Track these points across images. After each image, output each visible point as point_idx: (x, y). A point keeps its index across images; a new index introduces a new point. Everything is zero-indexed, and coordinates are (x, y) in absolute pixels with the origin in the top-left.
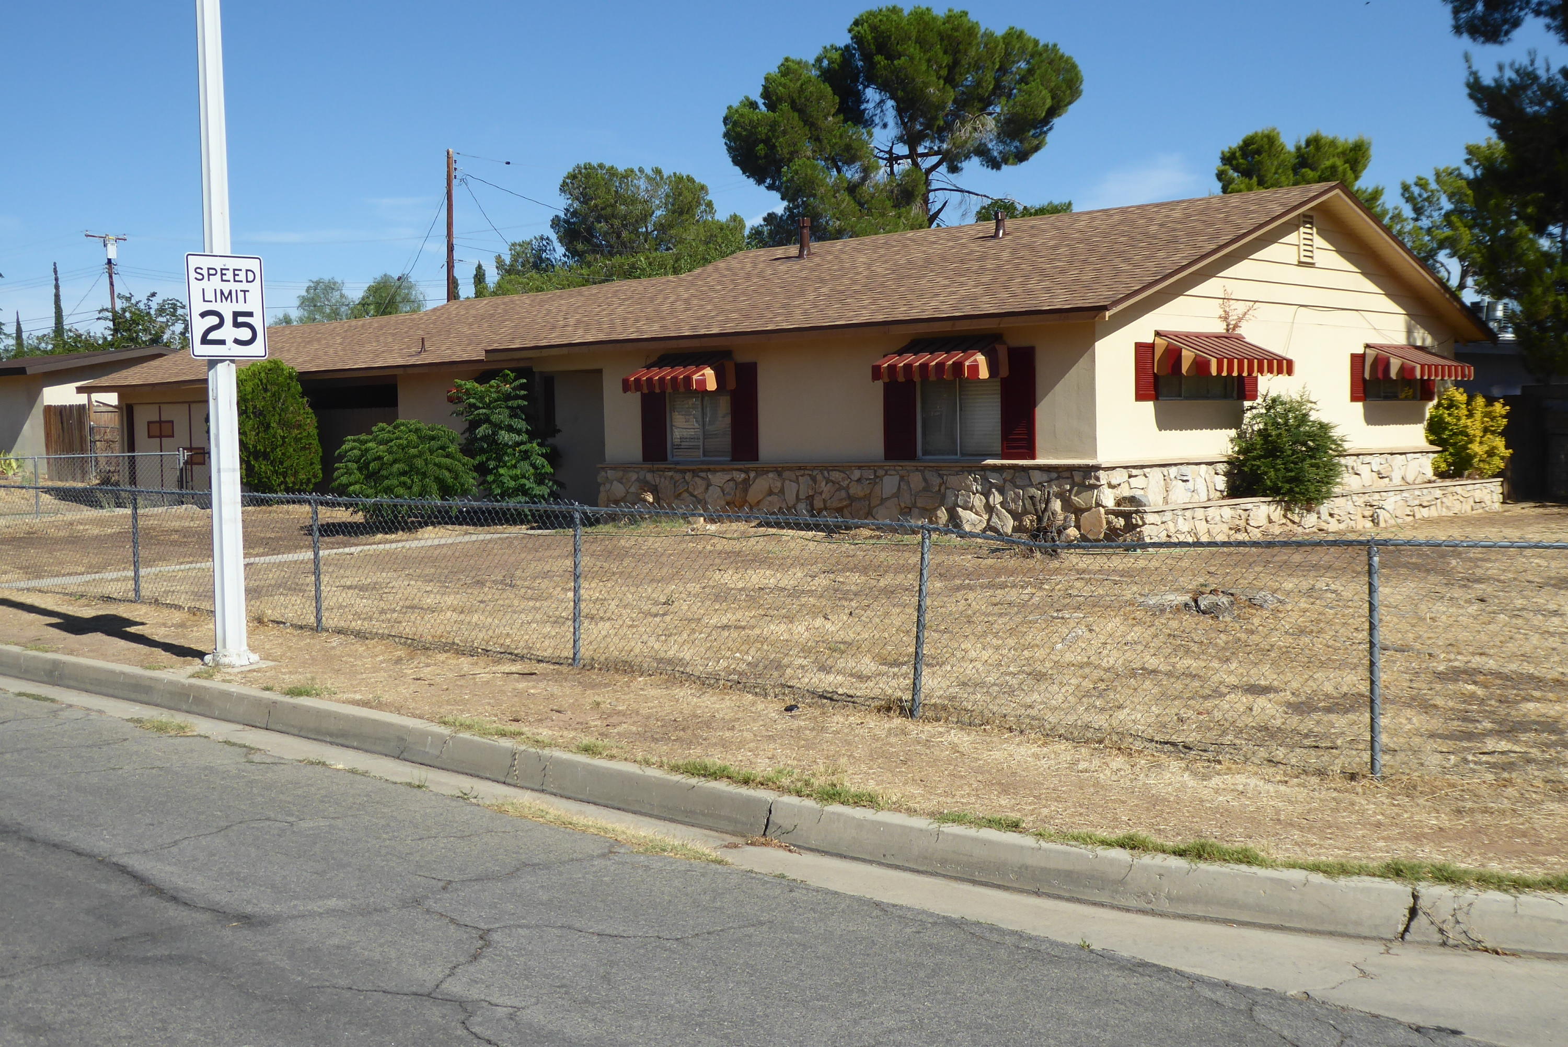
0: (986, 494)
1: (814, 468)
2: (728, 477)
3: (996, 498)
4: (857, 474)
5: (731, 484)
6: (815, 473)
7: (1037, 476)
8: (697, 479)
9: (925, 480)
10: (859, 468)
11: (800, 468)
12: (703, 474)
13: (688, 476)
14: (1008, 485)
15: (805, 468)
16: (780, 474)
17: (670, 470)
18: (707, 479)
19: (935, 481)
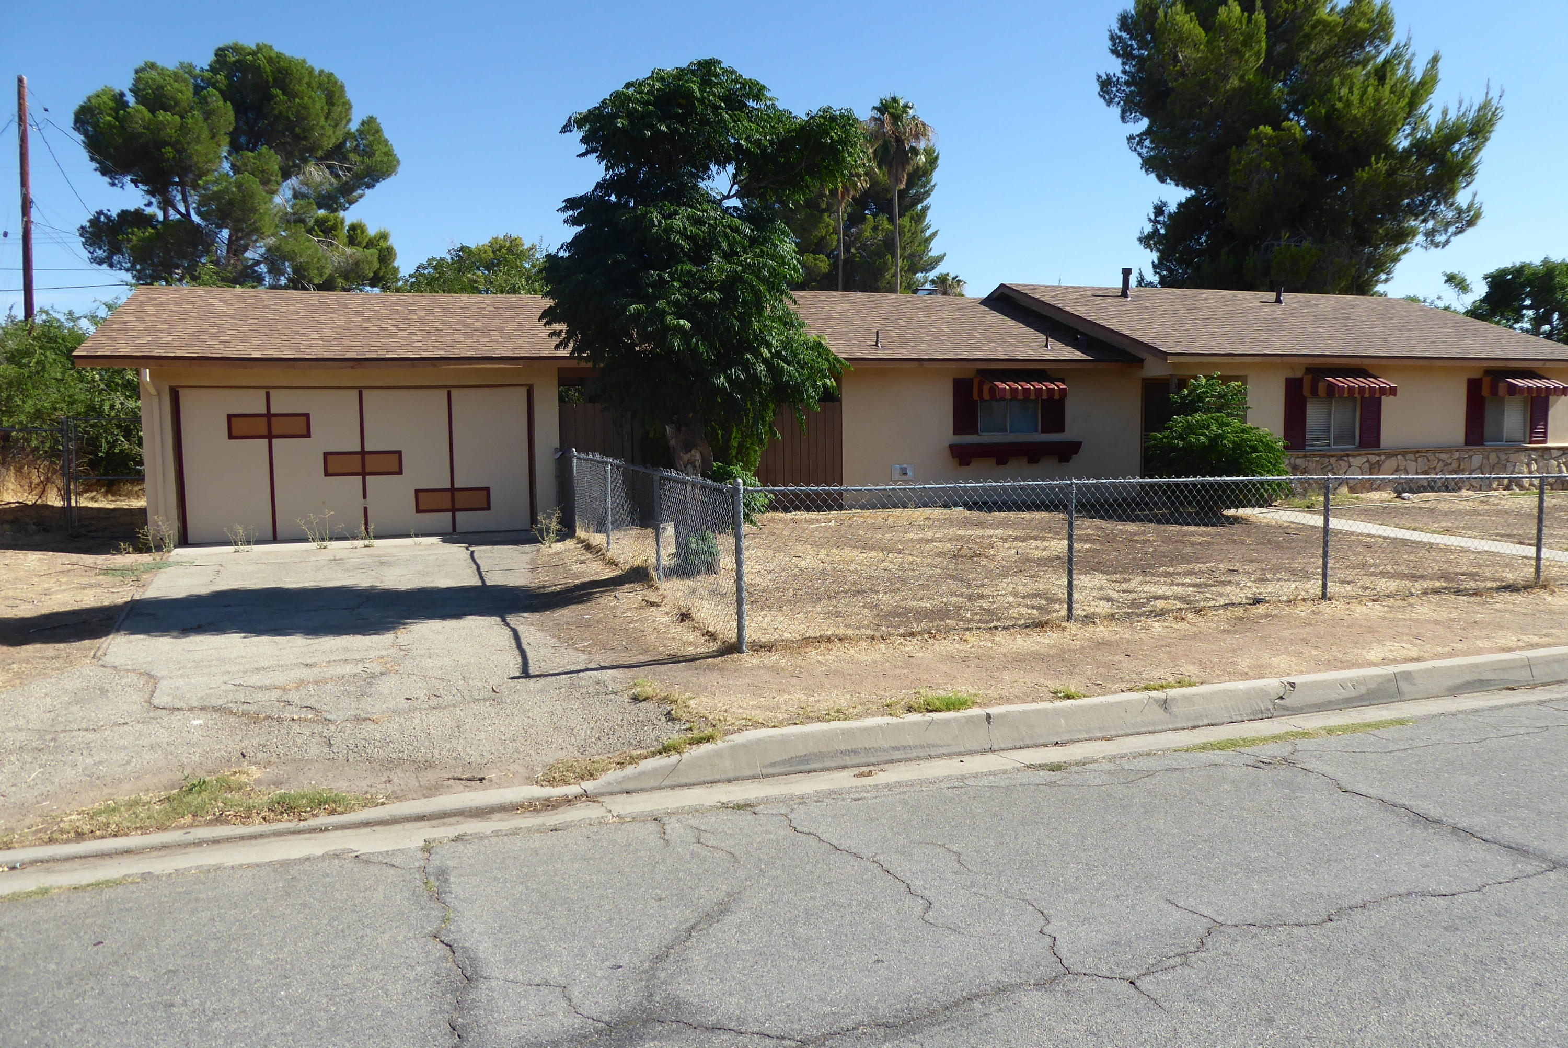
0: (1528, 465)
1: (1427, 452)
2: (1365, 460)
3: (1534, 467)
4: (1457, 455)
5: (1367, 464)
6: (1428, 455)
7: (1555, 453)
8: (1341, 462)
9: (1498, 457)
10: (1457, 451)
11: (1418, 452)
12: (1346, 458)
13: (1333, 460)
14: (1540, 460)
15: (1421, 452)
16: (1404, 456)
17: (1315, 456)
18: (1349, 462)
19: (1503, 457)
